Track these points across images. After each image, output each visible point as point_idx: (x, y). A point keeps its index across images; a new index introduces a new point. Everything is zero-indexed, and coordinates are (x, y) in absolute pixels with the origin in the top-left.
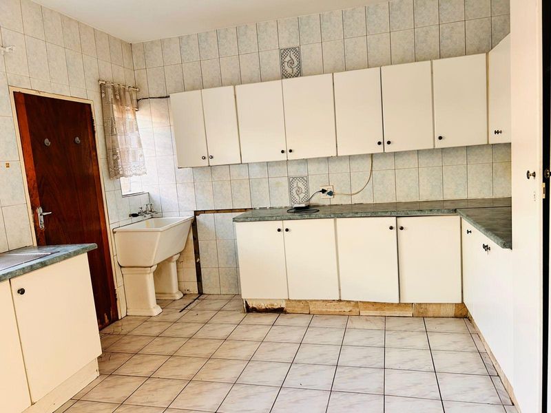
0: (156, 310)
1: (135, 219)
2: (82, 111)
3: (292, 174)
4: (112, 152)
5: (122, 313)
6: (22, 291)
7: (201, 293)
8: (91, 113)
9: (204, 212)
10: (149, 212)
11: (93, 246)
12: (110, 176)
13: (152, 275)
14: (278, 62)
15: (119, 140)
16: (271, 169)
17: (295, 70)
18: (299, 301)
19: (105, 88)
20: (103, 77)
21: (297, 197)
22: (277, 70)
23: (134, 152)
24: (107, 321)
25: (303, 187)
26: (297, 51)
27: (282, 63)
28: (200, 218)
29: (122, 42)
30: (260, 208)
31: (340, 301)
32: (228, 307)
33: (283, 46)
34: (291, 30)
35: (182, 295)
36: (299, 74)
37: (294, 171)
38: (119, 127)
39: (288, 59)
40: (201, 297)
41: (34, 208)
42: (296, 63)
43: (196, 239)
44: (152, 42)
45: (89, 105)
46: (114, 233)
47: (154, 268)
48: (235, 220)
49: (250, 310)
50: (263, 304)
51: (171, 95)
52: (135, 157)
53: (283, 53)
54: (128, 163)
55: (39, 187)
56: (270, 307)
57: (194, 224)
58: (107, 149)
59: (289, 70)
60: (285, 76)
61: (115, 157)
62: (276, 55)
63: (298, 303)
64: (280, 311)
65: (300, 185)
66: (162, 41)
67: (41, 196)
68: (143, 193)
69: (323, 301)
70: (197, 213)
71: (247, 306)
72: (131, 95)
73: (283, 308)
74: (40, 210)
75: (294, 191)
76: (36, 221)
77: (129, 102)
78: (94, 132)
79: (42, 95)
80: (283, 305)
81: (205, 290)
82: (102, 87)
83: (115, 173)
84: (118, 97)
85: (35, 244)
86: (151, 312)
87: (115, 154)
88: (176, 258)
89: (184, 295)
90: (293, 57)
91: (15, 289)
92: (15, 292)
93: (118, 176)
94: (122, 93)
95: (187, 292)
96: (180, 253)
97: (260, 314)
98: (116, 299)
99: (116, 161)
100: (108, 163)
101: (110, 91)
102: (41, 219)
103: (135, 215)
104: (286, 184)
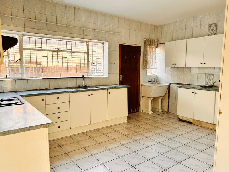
0: (151, 112)
1: (150, 83)
2: (138, 48)
3: (207, 73)
4: (145, 61)
5: (141, 110)
6: (110, 93)
7: (168, 112)
8: (140, 49)
9: (173, 83)
10: (155, 81)
11: (129, 86)
12: (143, 68)
13: (151, 101)
14: (208, 29)
15: (148, 58)
16: (199, 70)
17: (214, 32)
18: (198, 121)
19: (146, 41)
20: (146, 38)
21: (208, 82)
22: (207, 32)
23: (153, 61)
24: (135, 111)
25: (211, 79)
26: (216, 24)
27: (209, 29)
28: (171, 85)
29: (155, 26)
30: (193, 85)
31: (214, 124)
32: (174, 118)
33: (211, 23)
34: (214, 16)
35: (162, 111)
36: (216, 33)
37: (208, 71)
38: (149, 53)
39: (212, 27)
40: (168, 113)
41: (120, 75)
42: (215, 29)
43: (169, 92)
44: (164, 25)
45: (140, 47)
46: (142, 86)
47: (152, 99)
48: (178, 87)
49: (180, 120)
50: (184, 119)
51: (166, 43)
52: (153, 63)
53: (210, 25)
54: (150, 65)
55: (122, 70)
56: (187, 120)
57: (169, 87)
58: (144, 60)
59: (212, 32)
60: (210, 34)
61: (146, 62)
62: (207, 26)
63: (197, 122)
64: (190, 123)
65: (210, 77)
66: (168, 24)
67: (122, 72)
68: (155, 75)
69: (207, 123)
70: (171, 84)
71: (179, 118)
72: (155, 43)
73: (191, 122)
74: (121, 76)
75: (207, 80)
76: (120, 78)
77: (154, 45)
78: (140, 55)
79: (126, 45)
80: (192, 121)
81: (170, 111)
82: (145, 41)
83: (145, 67)
84: (150, 44)
85: (119, 84)
86: (149, 112)
87: (146, 61)
88: (161, 98)
89: (163, 111)
90: (214, 27)
91: (108, 92)
92: (108, 93)
93: (146, 69)
94: (151, 42)
95: (164, 110)
96: (163, 96)
97: (183, 122)
98: (139, 106)
99: (146, 64)
100: (143, 64)
101: (147, 42)
102: (121, 78)
103: (150, 81)
104: (204, 77)
